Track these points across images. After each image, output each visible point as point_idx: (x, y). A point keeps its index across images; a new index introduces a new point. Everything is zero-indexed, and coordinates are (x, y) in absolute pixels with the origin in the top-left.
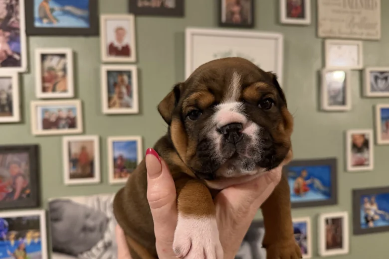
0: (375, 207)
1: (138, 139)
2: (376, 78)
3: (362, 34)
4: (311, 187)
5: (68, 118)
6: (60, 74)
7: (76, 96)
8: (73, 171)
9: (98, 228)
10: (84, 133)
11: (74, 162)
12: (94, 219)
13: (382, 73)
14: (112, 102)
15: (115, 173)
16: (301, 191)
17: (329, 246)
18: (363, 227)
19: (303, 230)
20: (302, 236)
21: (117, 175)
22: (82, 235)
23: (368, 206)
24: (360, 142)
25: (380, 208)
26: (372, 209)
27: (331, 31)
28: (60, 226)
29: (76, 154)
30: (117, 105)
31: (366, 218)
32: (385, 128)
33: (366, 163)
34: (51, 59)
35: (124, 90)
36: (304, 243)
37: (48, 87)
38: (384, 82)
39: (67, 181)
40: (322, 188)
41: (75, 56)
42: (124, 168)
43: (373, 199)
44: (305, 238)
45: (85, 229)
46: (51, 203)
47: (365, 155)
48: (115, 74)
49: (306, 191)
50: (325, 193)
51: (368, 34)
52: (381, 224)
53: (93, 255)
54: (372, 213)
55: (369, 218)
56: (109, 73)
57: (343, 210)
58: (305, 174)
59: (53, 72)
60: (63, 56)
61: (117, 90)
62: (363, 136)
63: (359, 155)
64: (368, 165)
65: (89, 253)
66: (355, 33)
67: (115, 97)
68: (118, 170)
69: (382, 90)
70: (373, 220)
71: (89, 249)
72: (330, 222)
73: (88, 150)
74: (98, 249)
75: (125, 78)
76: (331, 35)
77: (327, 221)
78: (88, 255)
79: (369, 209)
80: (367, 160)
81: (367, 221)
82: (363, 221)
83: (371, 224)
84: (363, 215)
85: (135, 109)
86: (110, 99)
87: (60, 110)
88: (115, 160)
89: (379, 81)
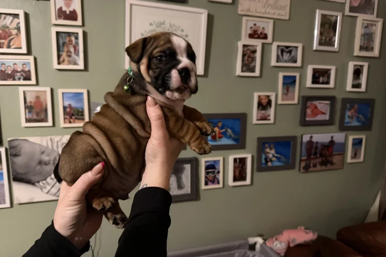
0: (273, 152)
1: (85, 92)
2: (282, 51)
3: (274, 14)
4: (224, 134)
5: (23, 71)
6: (14, 32)
7: (29, 53)
8: (29, 116)
9: (52, 162)
10: (37, 84)
11: (29, 108)
12: (48, 155)
13: (287, 47)
14: (61, 59)
15: (65, 119)
16: (217, 137)
17: (235, 179)
18: (263, 166)
19: (217, 167)
20: (216, 171)
21: (67, 121)
22: (38, 167)
23: (268, 150)
24: (264, 101)
25: (277, 153)
26: (271, 153)
27: (248, 10)
28: (18, 160)
29: (31, 102)
30: (66, 62)
31: (266, 159)
32: (286, 91)
33: (268, 118)
34: (5, 18)
35: (72, 50)
36: (217, 176)
37: (3, 43)
38: (288, 55)
39: (24, 124)
40: (233, 136)
41: (27, 16)
42: (73, 115)
43: (272, 146)
44: (219, 172)
45: (40, 163)
46: (10, 142)
47: (268, 112)
48: (63, 35)
49: (220, 137)
50: (234, 140)
51: (279, 15)
52: (277, 164)
53: (48, 184)
54: (270, 156)
55: (268, 160)
56: (58, 33)
57: (248, 153)
58: (220, 124)
59: (7, 30)
60: (16, 16)
61: (66, 49)
62: (268, 96)
63: (263, 112)
64: (269, 120)
65: (44, 182)
66: (269, 13)
67: (64, 55)
68: (67, 117)
69: (286, 61)
70: (271, 161)
71: (45, 179)
72: (238, 160)
73: (42, 99)
74: (51, 179)
75: (73, 38)
76: (249, 13)
77: (235, 160)
78: (43, 184)
79: (268, 153)
80: (269, 115)
81: (267, 162)
82: (263, 161)
83: (270, 164)
84: (264, 157)
85: (81, 66)
86: (59, 56)
87: (15, 64)
88: (65, 108)
89: (285, 54)
